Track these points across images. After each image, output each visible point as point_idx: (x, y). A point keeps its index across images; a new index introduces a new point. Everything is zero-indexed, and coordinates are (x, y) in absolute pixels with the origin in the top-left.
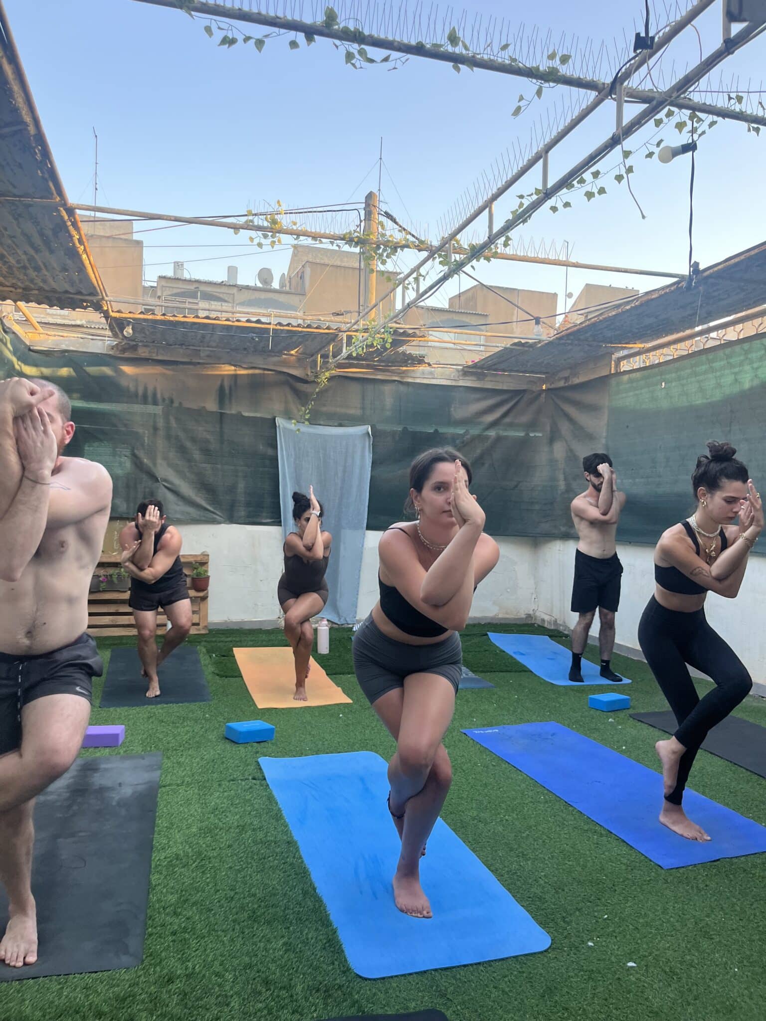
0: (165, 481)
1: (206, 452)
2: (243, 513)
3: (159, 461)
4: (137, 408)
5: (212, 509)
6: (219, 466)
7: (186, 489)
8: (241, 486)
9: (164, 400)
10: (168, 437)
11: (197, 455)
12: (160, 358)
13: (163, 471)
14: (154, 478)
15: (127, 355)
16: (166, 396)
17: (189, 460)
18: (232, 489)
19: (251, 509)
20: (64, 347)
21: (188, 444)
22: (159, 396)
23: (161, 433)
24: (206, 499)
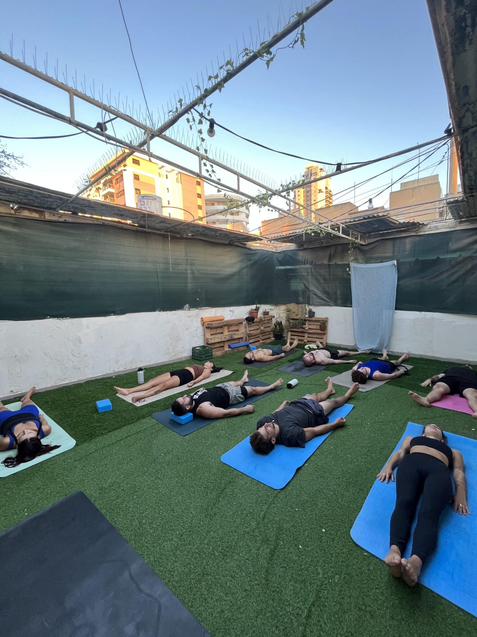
0: (312, 291)
1: (325, 279)
2: (340, 302)
3: (310, 284)
4: (303, 266)
5: (328, 301)
6: (330, 285)
7: (319, 293)
8: (339, 292)
9: (310, 262)
10: (312, 275)
11: (322, 281)
12: (311, 247)
13: (312, 288)
14: (309, 290)
15: (301, 248)
16: (311, 261)
17: (319, 283)
18: (335, 293)
19: (343, 301)
20: (284, 250)
21: (319, 277)
22: (309, 261)
23: (310, 274)
24: (327, 297)
